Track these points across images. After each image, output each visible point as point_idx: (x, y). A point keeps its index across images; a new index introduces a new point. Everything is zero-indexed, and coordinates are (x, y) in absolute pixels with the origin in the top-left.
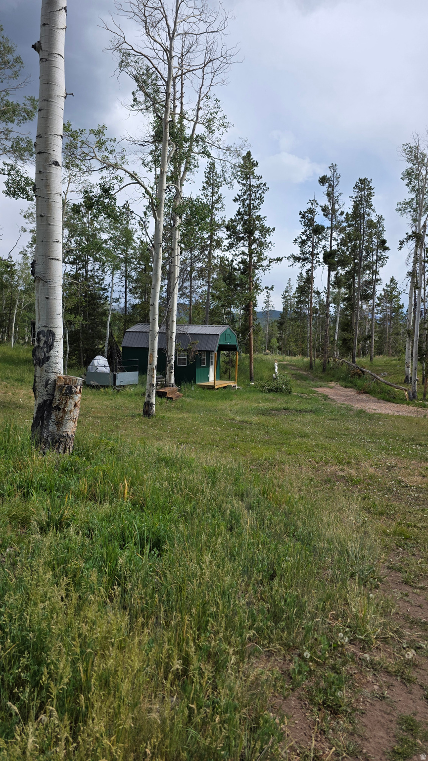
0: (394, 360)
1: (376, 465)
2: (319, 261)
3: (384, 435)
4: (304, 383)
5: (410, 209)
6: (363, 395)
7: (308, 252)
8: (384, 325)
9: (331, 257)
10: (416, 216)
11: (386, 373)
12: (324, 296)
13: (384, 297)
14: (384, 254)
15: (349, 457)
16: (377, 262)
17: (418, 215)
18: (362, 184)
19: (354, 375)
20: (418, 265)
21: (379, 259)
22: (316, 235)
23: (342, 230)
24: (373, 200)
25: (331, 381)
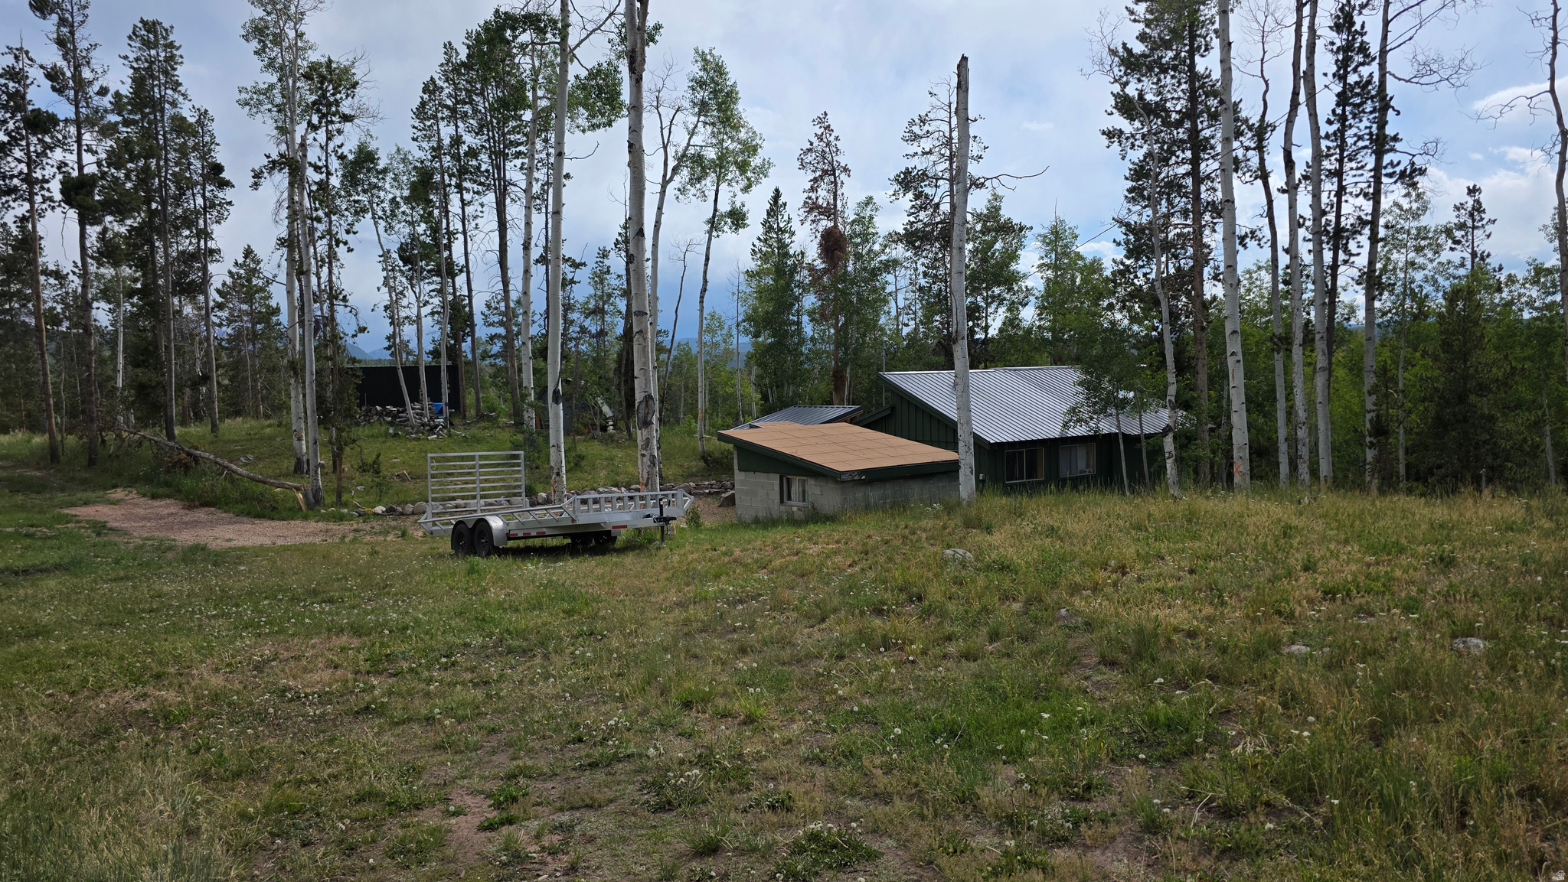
0: (267, 427)
1: (229, 665)
2: (51, 199)
3: (250, 594)
4: (36, 499)
5: (270, 106)
6: (199, 510)
7: (15, 172)
8: (240, 351)
9: (84, 191)
10: (285, 122)
11: (251, 457)
12: (75, 283)
13: (233, 288)
14: (221, 195)
15: (160, 663)
16: (205, 212)
17: (288, 120)
18: (149, 31)
19: (174, 466)
20: (298, 225)
21: (210, 205)
22: (34, 134)
23: (108, 131)
24: (181, 72)
25: (115, 486)
